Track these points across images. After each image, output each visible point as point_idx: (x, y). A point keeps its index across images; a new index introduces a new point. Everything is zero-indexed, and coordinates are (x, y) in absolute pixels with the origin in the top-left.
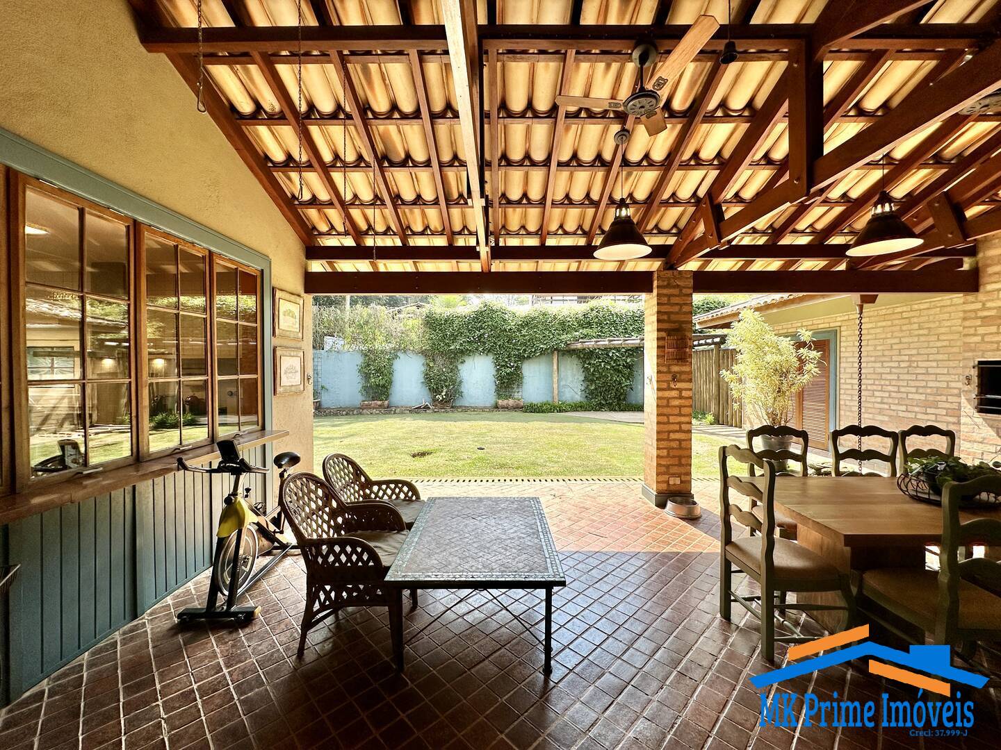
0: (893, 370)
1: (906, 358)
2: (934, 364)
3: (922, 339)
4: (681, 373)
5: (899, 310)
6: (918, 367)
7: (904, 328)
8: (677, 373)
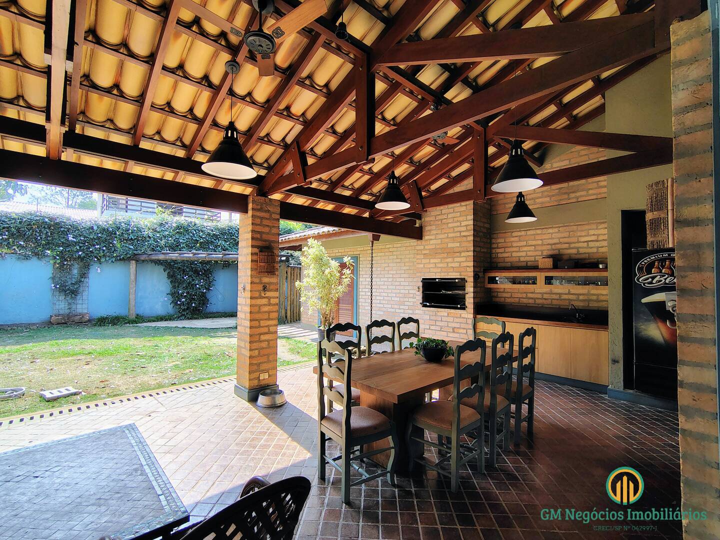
0: (385, 283)
1: (391, 276)
2: (403, 280)
3: (398, 265)
4: (270, 283)
5: (388, 246)
6: (396, 281)
7: (391, 257)
8: (267, 284)
